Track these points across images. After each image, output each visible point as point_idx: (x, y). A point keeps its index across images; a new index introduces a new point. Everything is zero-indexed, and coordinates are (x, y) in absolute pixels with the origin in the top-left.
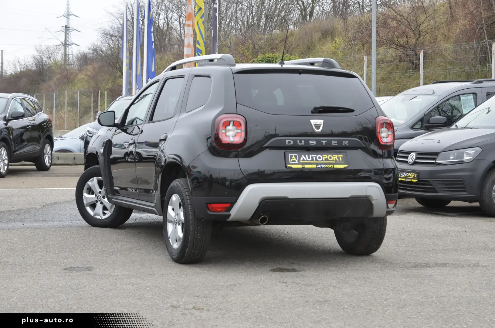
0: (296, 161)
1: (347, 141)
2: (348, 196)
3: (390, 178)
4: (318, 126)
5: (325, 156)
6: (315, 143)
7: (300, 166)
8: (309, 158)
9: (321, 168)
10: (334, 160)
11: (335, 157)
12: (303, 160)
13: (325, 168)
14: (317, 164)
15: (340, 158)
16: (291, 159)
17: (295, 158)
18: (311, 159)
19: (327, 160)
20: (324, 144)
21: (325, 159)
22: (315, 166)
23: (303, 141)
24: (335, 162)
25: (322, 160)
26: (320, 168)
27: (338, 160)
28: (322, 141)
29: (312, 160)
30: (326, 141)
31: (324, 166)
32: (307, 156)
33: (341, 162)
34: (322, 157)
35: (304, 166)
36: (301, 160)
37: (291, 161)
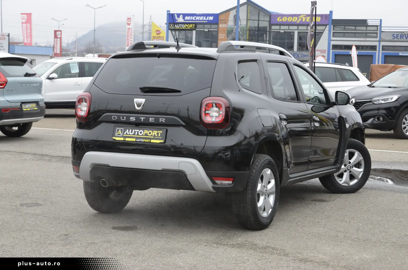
1: (164, 119)
2: (160, 169)
4: (139, 105)
5: (146, 132)
6: (135, 119)
7: (122, 139)
8: (132, 132)
9: (140, 142)
10: (153, 135)
11: (155, 132)
12: (127, 134)
13: (143, 142)
14: (136, 138)
15: (160, 134)
16: (117, 132)
17: (120, 132)
19: (146, 135)
20: (142, 121)
21: (145, 134)
22: (134, 140)
23: (125, 117)
24: (153, 137)
25: (142, 135)
26: (138, 141)
27: (156, 135)
28: (140, 118)
29: (134, 134)
30: (145, 118)
31: (142, 140)
32: (131, 130)
33: (159, 137)
34: (144, 132)
35: (125, 139)
36: (125, 133)
37: (117, 134)
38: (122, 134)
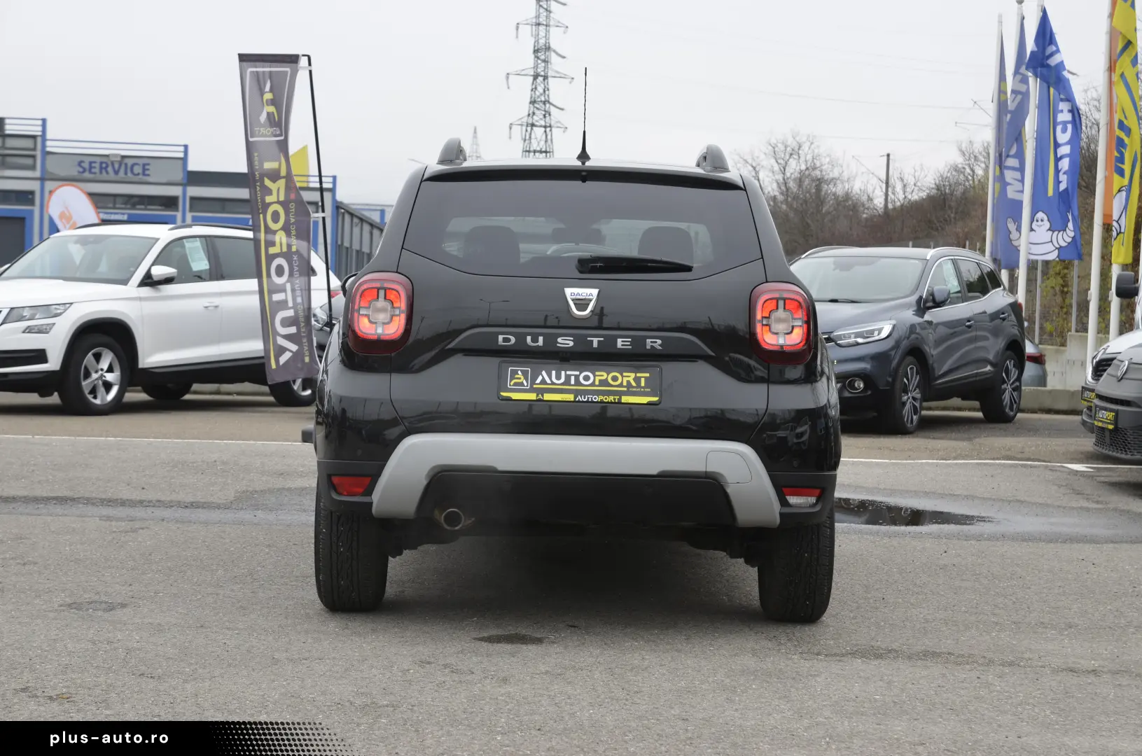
0: (526, 384)
1: (659, 342)
2: (654, 471)
3: (802, 434)
4: (582, 304)
5: (602, 375)
6: (571, 344)
7: (532, 396)
8: (558, 377)
9: (587, 402)
10: (625, 384)
11: (630, 377)
12: (543, 382)
13: (597, 402)
14: (576, 393)
15: (643, 380)
16: (513, 378)
17: (522, 377)
18: (563, 380)
19: (604, 383)
20: (595, 345)
21: (601, 381)
22: (570, 397)
23: (541, 339)
24: (625, 389)
25: (593, 384)
26: (583, 402)
27: (634, 384)
28: (589, 339)
29: (567, 382)
30: (602, 339)
31: (595, 399)
32: (554, 373)
33: (642, 390)
34: (595, 376)
35: (543, 396)
36: (538, 381)
37: (512, 383)
38: (528, 383)
